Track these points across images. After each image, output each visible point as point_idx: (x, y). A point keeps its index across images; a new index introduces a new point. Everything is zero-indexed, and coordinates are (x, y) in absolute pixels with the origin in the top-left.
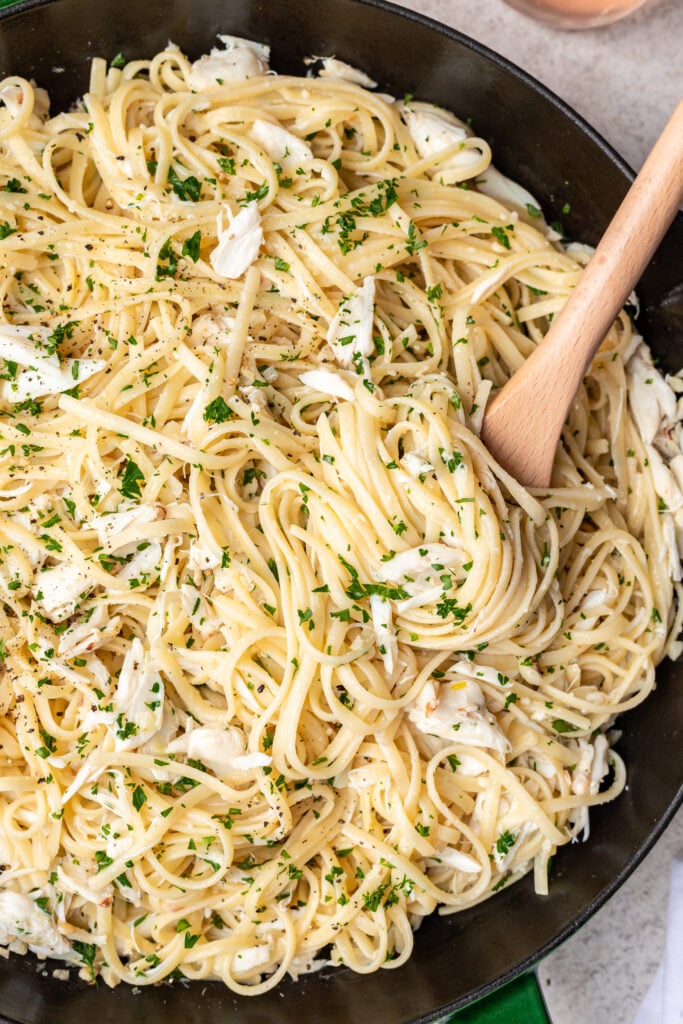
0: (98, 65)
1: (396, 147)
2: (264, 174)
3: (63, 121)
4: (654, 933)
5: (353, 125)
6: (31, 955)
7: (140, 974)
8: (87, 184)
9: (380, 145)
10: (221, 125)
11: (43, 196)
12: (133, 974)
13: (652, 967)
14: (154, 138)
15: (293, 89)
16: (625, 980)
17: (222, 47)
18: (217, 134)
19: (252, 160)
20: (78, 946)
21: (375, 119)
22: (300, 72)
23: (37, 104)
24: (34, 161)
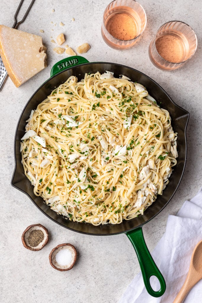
0: (86, 74)
1: (133, 90)
2: (110, 94)
3: (80, 83)
4: (165, 227)
5: (126, 86)
6: (62, 215)
7: (79, 220)
8: (82, 93)
9: (130, 90)
10: (104, 85)
11: (76, 95)
12: (78, 220)
13: (164, 233)
14: (94, 87)
15: (117, 80)
16: (159, 234)
17: (106, 73)
18: (104, 87)
19: (109, 92)
20: (69, 214)
21: (130, 86)
22: (118, 77)
23: (76, 80)
24: (75, 89)
